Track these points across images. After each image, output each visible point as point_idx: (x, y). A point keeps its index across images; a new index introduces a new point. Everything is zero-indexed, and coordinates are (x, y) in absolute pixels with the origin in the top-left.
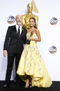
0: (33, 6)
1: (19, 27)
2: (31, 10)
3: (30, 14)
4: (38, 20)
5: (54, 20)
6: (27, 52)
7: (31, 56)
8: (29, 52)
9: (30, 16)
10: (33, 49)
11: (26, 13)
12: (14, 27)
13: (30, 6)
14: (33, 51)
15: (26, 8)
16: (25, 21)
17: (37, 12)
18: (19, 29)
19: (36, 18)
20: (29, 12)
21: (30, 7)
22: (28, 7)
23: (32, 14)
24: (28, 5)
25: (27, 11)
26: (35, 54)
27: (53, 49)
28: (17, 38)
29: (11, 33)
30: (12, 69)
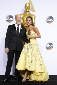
2: (29, 10)
3: (27, 13)
4: (35, 19)
7: (32, 53)
8: (29, 49)
11: (24, 12)
12: (14, 26)
13: (28, 6)
14: (34, 48)
16: (23, 20)
17: (34, 11)
18: (18, 28)
20: (27, 11)
21: (27, 7)
22: (26, 6)
23: (29, 13)
24: (26, 4)
26: (36, 51)
27: (50, 46)
28: (16, 36)
29: (11, 32)
30: (12, 65)
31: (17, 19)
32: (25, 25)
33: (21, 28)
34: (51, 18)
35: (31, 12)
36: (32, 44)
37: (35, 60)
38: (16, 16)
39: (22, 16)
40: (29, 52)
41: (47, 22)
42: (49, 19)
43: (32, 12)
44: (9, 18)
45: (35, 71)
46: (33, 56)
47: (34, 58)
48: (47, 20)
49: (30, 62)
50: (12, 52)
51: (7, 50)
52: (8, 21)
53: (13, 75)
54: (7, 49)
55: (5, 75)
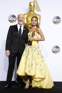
0: (35, 5)
1: (21, 27)
2: (33, 9)
3: (32, 12)
4: (40, 19)
5: (57, 19)
6: (28, 52)
8: (30, 52)
9: (32, 15)
10: (35, 49)
11: (28, 12)
12: (16, 26)
13: (32, 4)
14: (34, 51)
15: (28, 7)
16: (27, 20)
19: (38, 17)
20: (31, 11)
21: (32, 6)
22: (30, 5)
23: (34, 12)
24: (30, 3)
25: (29, 9)
28: (18, 38)
29: (12, 33)
30: (13, 70)
31: (20, 19)
32: (29, 26)
33: (24, 29)
34: (58, 18)
35: (36, 11)
36: (33, 47)
37: (35, 63)
38: (18, 16)
39: (26, 16)
40: (30, 55)
41: (54, 22)
42: (56, 19)
43: (38, 11)
44: (12, 18)
45: (35, 75)
46: (34, 60)
47: (35, 61)
48: (54, 20)
49: (30, 66)
50: (13, 55)
51: (8, 53)
52: (10, 21)
53: (15, 81)
54: (8, 51)
55: (6, 80)
